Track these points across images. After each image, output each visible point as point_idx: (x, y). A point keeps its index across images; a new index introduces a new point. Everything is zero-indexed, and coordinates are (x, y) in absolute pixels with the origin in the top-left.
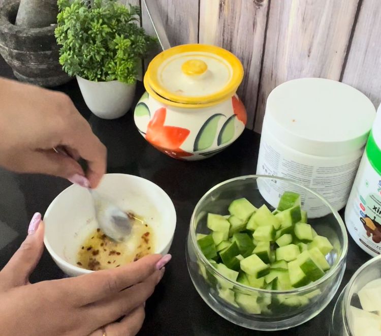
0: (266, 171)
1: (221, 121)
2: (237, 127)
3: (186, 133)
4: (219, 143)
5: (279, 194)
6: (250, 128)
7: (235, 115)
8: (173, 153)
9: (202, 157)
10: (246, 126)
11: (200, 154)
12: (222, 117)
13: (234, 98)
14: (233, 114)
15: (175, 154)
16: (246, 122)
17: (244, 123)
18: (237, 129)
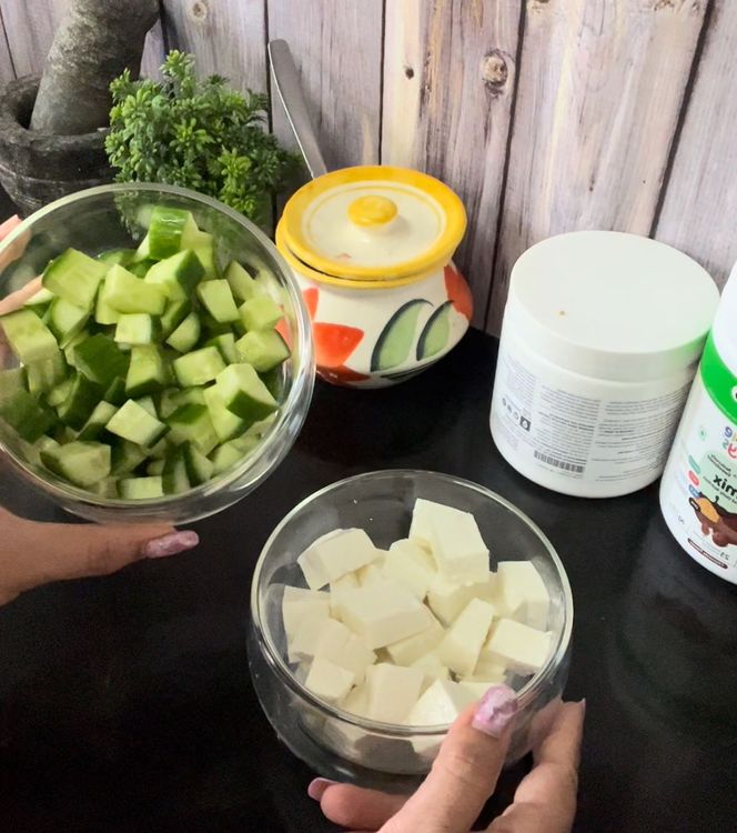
0: (509, 408)
1: (425, 313)
2: (454, 325)
3: (355, 336)
4: (419, 357)
5: (533, 450)
6: (479, 327)
7: (449, 303)
8: (331, 375)
9: (386, 382)
10: (471, 322)
11: (383, 377)
12: (426, 306)
13: (447, 270)
14: (446, 299)
15: (336, 376)
16: (470, 314)
17: (467, 317)
18: (453, 329)
